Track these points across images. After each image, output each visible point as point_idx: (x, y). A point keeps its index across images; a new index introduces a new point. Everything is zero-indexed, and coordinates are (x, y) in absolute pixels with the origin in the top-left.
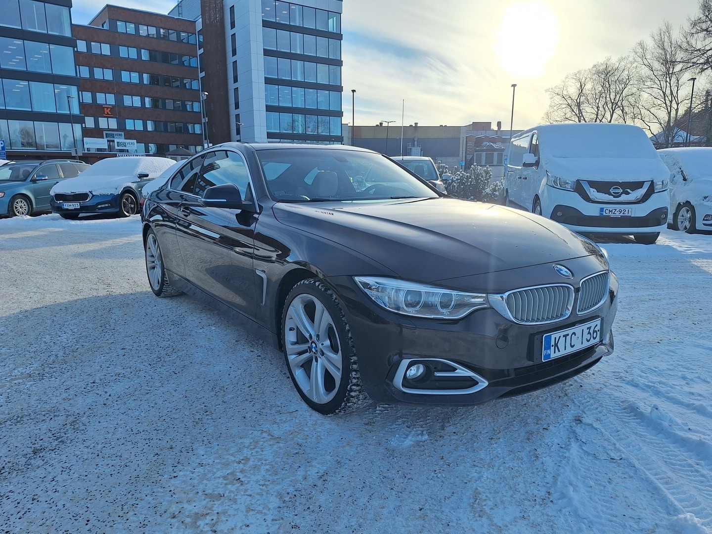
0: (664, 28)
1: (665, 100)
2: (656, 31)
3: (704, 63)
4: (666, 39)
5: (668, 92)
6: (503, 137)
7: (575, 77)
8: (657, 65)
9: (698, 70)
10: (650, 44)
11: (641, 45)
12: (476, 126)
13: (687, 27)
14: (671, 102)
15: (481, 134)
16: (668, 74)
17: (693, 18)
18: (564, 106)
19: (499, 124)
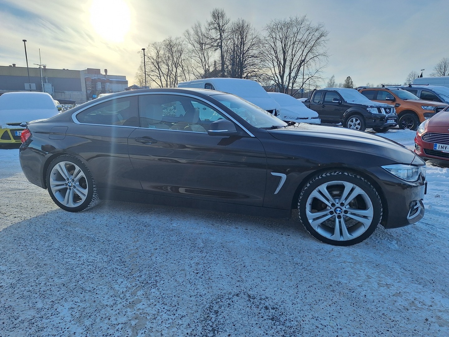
0: (197, 24)
1: (202, 64)
2: (194, 26)
3: (217, 46)
4: (199, 30)
5: (203, 60)
6: (110, 80)
7: (154, 46)
8: (196, 44)
9: (214, 49)
10: (192, 32)
11: (187, 31)
12: (89, 71)
13: (207, 26)
14: (205, 65)
15: (94, 77)
16: (202, 49)
17: (209, 21)
18: (150, 63)
19: (106, 71)
